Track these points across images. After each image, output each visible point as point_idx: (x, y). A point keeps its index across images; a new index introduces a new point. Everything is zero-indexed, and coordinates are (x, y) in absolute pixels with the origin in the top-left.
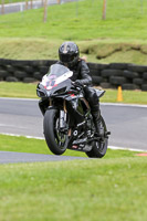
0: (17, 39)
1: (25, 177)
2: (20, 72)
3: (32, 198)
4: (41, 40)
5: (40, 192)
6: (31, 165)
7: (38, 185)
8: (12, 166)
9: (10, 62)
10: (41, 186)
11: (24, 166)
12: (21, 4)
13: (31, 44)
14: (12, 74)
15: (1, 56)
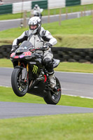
0: (75, 35)
1: (79, 122)
2: (77, 56)
3: (84, 136)
4: (90, 36)
5: (89, 132)
6: (84, 115)
7: (88, 127)
8: (71, 116)
9: (71, 50)
10: (90, 128)
11: (79, 115)
12: (78, 13)
13: (84, 38)
14: (72, 57)
15: (65, 46)
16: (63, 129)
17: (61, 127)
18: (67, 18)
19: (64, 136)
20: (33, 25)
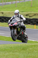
0: (9, 12)
1: (11, 48)
5: (15, 52)
6: (13, 45)
7: (15, 50)
11: (11, 45)
12: (10, 2)
15: (5, 16)
16: (4, 51)
17: (4, 49)
18: (5, 4)
19: (5, 53)
20: (16, 13)
